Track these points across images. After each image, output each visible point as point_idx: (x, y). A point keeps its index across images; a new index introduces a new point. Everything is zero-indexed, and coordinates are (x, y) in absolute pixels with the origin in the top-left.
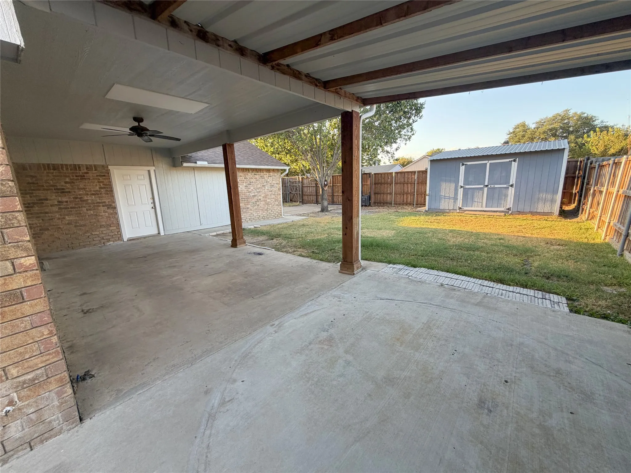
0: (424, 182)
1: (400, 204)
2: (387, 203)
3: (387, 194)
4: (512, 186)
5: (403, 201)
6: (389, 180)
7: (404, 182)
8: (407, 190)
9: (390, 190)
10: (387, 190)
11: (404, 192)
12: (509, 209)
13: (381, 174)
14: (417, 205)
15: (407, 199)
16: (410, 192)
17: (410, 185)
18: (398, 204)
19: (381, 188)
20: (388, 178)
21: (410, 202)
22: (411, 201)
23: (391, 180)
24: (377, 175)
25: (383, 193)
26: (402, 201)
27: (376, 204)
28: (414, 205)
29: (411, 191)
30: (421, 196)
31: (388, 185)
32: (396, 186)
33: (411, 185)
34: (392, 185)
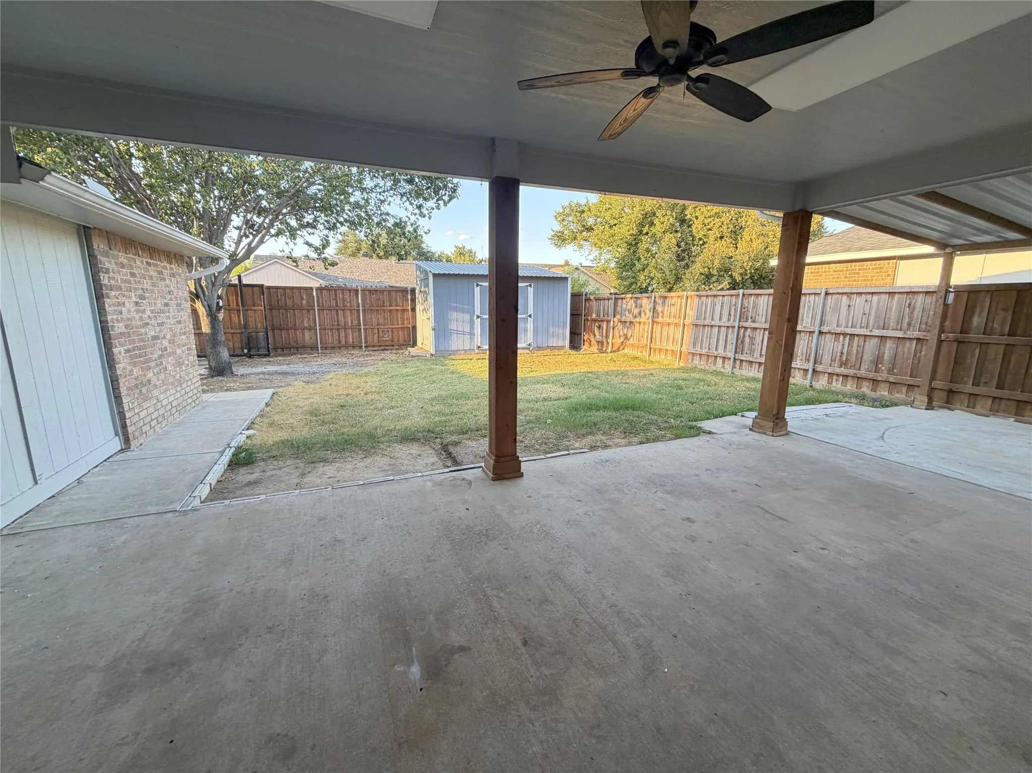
0: (374, 308)
1: (333, 348)
2: (304, 347)
3: (303, 329)
4: (530, 316)
5: (340, 343)
6: (304, 302)
7: (337, 306)
8: (345, 323)
9: (309, 322)
10: (302, 322)
11: (338, 325)
12: (530, 345)
13: (284, 288)
14: (366, 347)
15: (346, 337)
16: (350, 324)
17: (348, 312)
18: (329, 348)
19: (287, 317)
20: (302, 298)
21: (353, 342)
22: (355, 341)
23: (308, 303)
24: (275, 290)
25: (291, 329)
26: (336, 342)
27: (280, 350)
28: (361, 347)
29: (352, 323)
30: (373, 332)
31: (304, 312)
32: (321, 314)
33: (351, 312)
34: (311, 312)
